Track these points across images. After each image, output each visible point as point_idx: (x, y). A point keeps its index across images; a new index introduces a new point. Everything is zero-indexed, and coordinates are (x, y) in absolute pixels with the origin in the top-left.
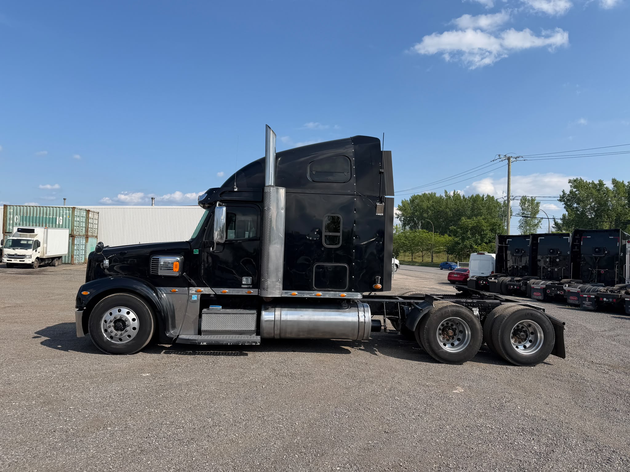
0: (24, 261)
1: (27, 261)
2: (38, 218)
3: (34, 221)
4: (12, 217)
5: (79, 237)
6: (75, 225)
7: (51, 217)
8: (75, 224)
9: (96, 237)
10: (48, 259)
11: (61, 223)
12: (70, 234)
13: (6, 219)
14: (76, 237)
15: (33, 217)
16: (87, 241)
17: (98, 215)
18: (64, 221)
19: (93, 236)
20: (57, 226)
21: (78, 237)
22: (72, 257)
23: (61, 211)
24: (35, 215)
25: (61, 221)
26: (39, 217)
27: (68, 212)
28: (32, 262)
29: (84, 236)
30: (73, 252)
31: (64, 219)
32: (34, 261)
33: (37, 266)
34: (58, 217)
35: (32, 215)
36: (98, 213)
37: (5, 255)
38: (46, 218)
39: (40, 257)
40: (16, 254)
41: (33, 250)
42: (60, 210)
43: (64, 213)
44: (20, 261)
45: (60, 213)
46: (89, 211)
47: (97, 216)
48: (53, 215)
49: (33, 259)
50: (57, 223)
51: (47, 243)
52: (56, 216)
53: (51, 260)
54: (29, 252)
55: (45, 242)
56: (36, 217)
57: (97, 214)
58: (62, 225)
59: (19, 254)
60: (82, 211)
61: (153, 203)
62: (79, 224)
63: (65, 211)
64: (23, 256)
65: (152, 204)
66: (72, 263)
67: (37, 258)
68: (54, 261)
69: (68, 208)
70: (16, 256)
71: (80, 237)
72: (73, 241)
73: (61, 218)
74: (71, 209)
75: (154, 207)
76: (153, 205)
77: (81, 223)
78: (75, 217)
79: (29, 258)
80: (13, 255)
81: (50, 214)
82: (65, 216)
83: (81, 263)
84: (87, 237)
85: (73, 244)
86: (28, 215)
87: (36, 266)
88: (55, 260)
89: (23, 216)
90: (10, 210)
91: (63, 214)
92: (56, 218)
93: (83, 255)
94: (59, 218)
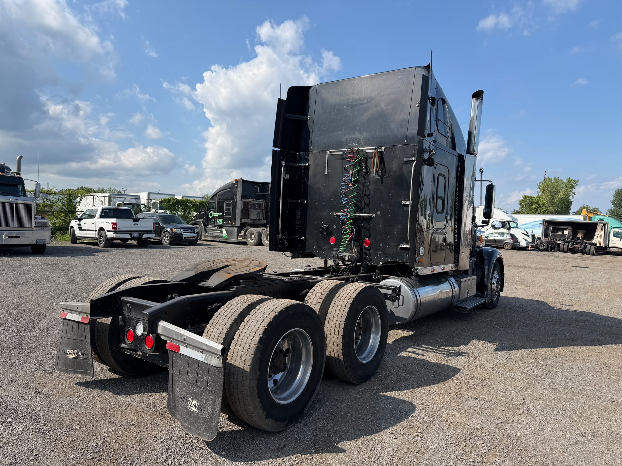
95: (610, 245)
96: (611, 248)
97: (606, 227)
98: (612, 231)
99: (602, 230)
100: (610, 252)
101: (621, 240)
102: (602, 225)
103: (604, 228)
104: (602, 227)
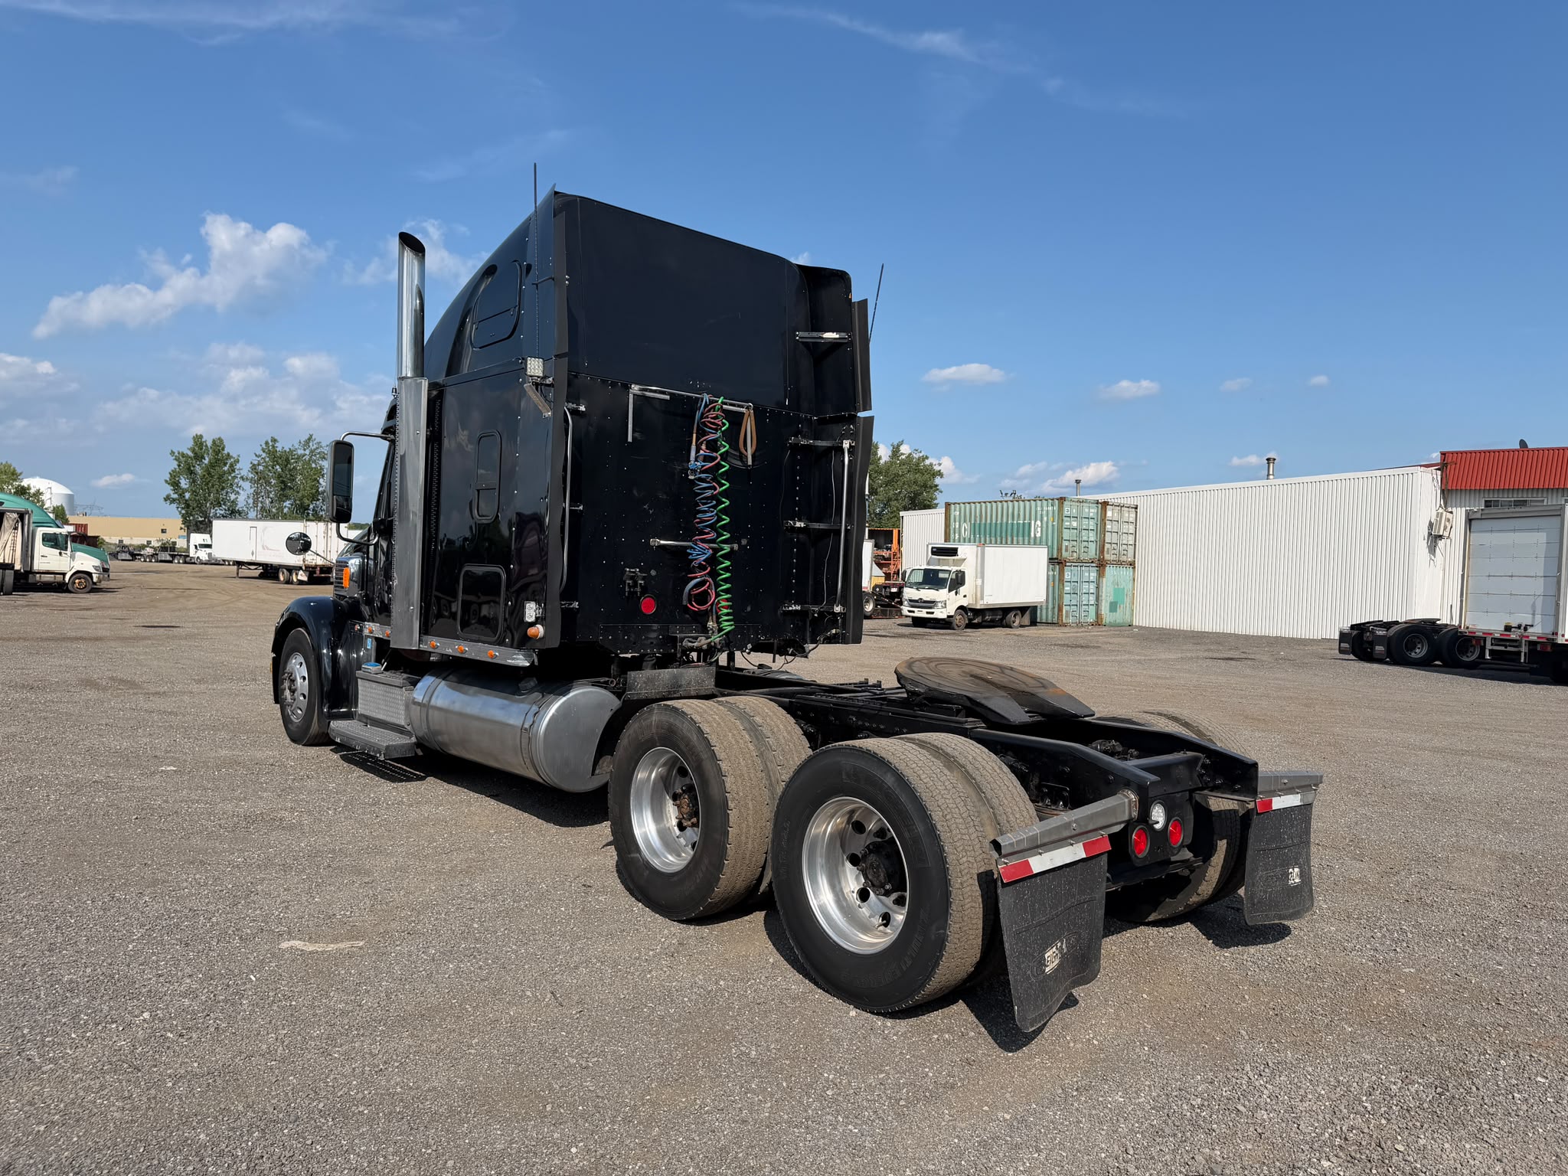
0: (933, 613)
1: (940, 613)
2: (999, 526)
3: (993, 535)
4: (957, 526)
5: (1076, 564)
6: (1064, 538)
7: (1021, 522)
8: (1066, 534)
9: (1131, 565)
10: (993, 610)
11: (1038, 535)
12: (1050, 559)
13: (950, 530)
14: (1068, 564)
15: (991, 524)
16: (1101, 574)
17: (1136, 512)
18: (1044, 529)
19: (1119, 563)
20: (1032, 541)
21: (1074, 564)
22: (1060, 610)
23: (1039, 509)
24: (994, 522)
25: (1039, 529)
26: (1001, 524)
27: (1050, 508)
28: (948, 617)
29: (1092, 562)
30: (1061, 597)
31: (1044, 526)
32: (952, 614)
33: (963, 626)
34: (1033, 522)
35: (989, 521)
36: (1136, 508)
37: (906, 600)
38: (1013, 524)
39: (969, 607)
40: (921, 599)
41: (950, 591)
42: (1036, 507)
43: (1045, 512)
44: (927, 613)
45: (1036, 511)
46: (1105, 504)
47: (1133, 515)
48: (1025, 520)
49: (951, 610)
50: (1032, 535)
51: (983, 577)
52: (1030, 519)
53: (1000, 613)
54: (941, 595)
55: (979, 575)
56: (996, 524)
57: (1133, 510)
58: (1041, 537)
59: (925, 599)
60: (1084, 504)
61: (1271, 473)
62: (1079, 535)
63: (1045, 508)
64: (931, 604)
65: (1268, 475)
66: (1060, 623)
67: (961, 608)
68: (1009, 616)
69: (1051, 501)
70: (921, 602)
71: (1081, 564)
72: (1062, 573)
73: (1039, 523)
74: (1057, 502)
75: (1272, 481)
76: (1271, 477)
77: (1084, 533)
78: (1065, 519)
79: (943, 607)
80: (916, 601)
81: (1019, 515)
82: (1045, 519)
83: (1084, 624)
84: (1101, 565)
85: (1061, 580)
86: (983, 521)
87: (959, 624)
88: (1012, 614)
89: (975, 524)
90: (955, 513)
91: (1042, 515)
92: (1030, 524)
93: (1090, 607)
94: (1035, 524)
95: (36, 567)
96: (38, 575)
97: (26, 522)
98: (40, 532)
99: (16, 528)
100: (35, 584)
101: (60, 553)
102: (15, 515)
103: (20, 524)
104: (17, 521)
